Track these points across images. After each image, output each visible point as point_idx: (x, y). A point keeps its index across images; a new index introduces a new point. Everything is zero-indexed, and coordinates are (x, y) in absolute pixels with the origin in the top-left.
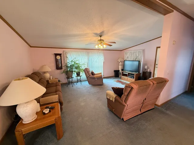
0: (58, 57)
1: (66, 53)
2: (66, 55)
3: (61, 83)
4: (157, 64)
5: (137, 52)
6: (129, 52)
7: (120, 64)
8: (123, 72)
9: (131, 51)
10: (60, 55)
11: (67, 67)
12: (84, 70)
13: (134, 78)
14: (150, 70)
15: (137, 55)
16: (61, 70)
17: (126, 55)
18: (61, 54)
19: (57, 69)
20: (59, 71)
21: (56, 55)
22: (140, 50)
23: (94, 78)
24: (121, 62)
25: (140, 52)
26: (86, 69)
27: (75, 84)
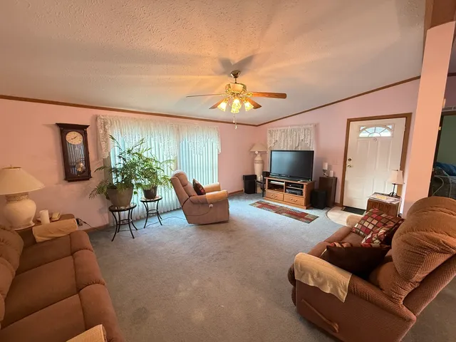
0: (74, 139)
1: (105, 124)
2: (105, 131)
3: (85, 227)
4: (350, 160)
5: (299, 130)
6: (279, 129)
7: (258, 158)
8: (269, 180)
9: (286, 128)
10: (82, 129)
11: (109, 170)
12: (173, 181)
13: (302, 195)
14: (334, 173)
15: (302, 137)
16: (86, 183)
17: (271, 136)
18: (88, 126)
19: (69, 181)
20: (76, 187)
21: (64, 129)
22: (309, 126)
23: (205, 203)
24: (259, 156)
25: (308, 129)
26: (178, 175)
27: (140, 225)
